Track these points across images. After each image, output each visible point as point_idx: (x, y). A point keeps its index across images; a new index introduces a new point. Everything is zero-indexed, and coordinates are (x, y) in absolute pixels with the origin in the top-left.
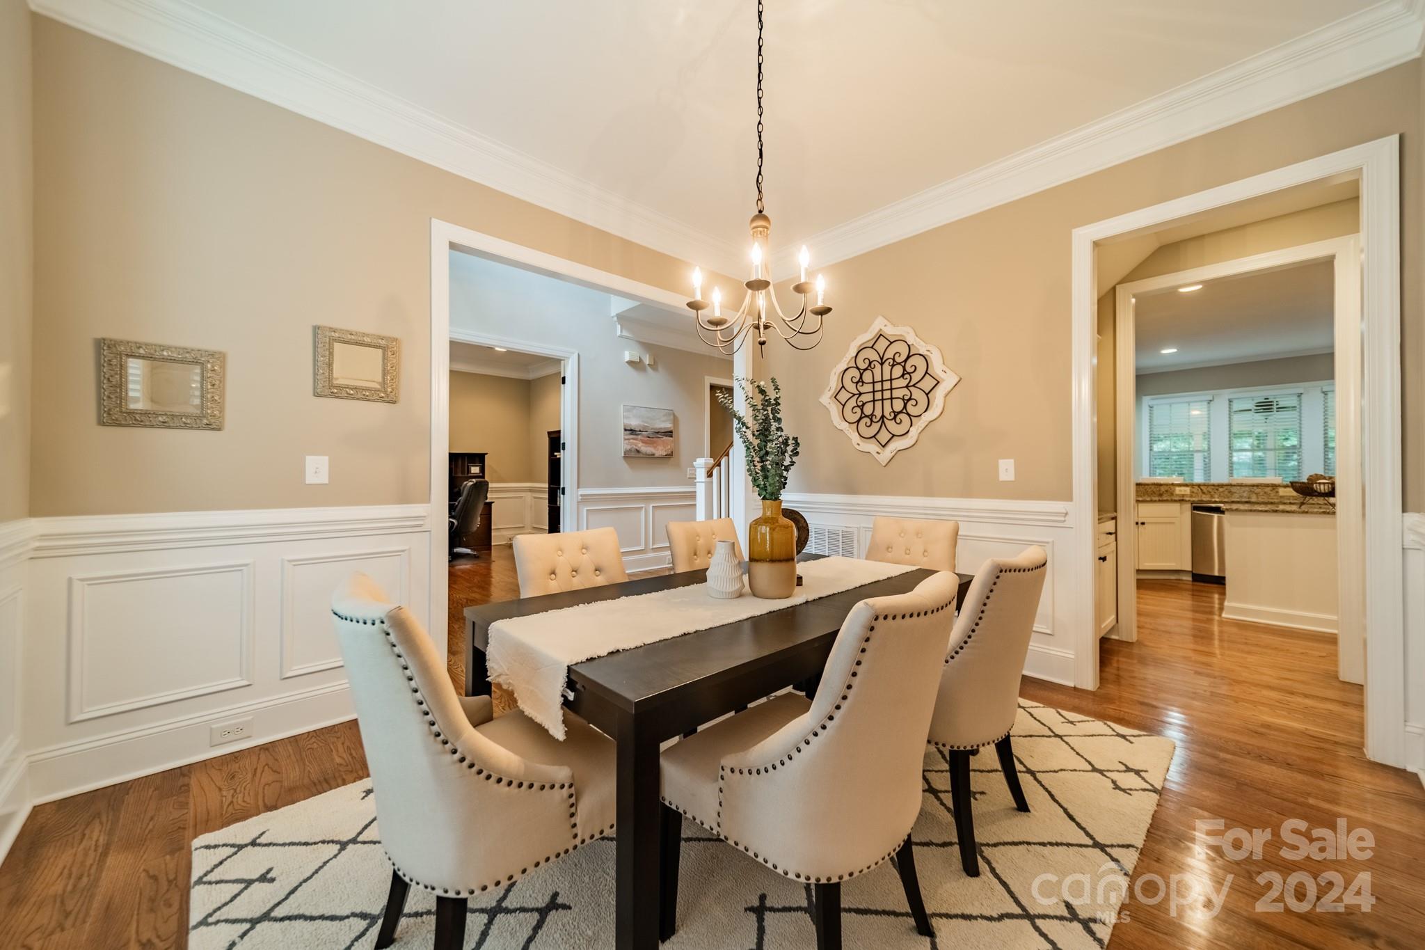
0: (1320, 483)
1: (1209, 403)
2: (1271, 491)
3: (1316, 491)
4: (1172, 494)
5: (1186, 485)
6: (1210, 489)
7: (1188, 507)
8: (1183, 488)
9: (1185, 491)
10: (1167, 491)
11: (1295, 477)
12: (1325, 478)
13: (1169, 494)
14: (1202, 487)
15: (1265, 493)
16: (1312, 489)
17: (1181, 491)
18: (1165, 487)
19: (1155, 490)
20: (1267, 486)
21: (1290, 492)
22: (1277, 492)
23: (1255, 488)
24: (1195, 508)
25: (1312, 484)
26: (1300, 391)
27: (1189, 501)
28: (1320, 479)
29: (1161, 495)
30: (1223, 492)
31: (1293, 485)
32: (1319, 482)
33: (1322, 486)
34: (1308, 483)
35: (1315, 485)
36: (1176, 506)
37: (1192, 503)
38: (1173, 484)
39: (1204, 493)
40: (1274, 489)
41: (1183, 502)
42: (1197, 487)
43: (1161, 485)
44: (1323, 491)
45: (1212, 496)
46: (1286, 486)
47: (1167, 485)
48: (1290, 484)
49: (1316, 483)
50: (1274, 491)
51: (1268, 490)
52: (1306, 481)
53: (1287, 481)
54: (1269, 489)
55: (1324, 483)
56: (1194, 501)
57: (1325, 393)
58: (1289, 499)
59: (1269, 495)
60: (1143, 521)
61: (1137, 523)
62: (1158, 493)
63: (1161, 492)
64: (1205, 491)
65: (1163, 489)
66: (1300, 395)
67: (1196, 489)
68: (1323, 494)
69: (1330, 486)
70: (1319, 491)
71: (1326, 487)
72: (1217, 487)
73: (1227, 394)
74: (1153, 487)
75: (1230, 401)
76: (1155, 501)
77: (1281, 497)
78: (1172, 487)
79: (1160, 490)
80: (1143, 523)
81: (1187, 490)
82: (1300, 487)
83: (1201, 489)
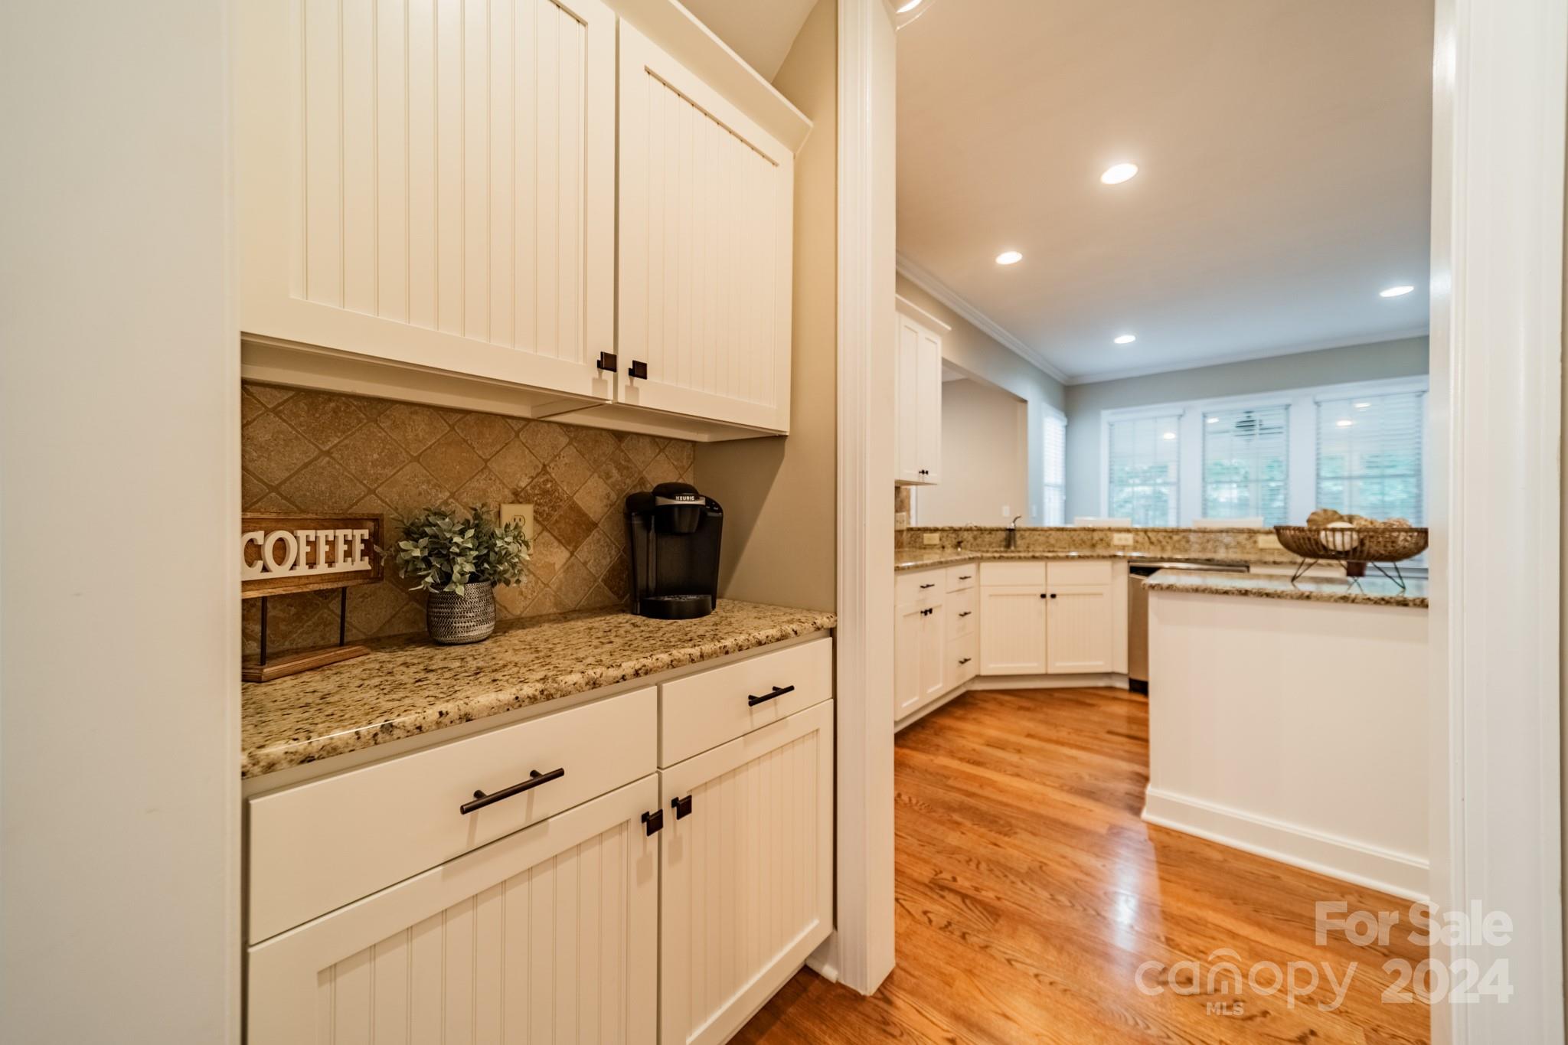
0: (1334, 530)
1: (1179, 419)
2: (1247, 539)
3: (1325, 548)
4: (1108, 545)
5: (1128, 531)
6: (1160, 536)
7: (1123, 567)
8: (1124, 535)
9: (1126, 540)
10: (1102, 540)
11: (1279, 518)
12: (1341, 518)
13: (1104, 544)
14: (1150, 534)
15: (1238, 543)
16: (1317, 542)
17: (1120, 539)
18: (1100, 533)
19: (1085, 538)
20: (1241, 531)
21: (1273, 542)
22: (1255, 542)
23: (1224, 535)
24: (1134, 570)
25: (1318, 531)
26: (1287, 401)
27: (1124, 557)
28: (1333, 521)
29: (1093, 546)
30: (1179, 541)
31: (1278, 531)
32: (1331, 526)
33: (1338, 536)
34: (1310, 530)
35: (1323, 534)
36: (1106, 565)
37: (1130, 560)
38: (1110, 529)
39: (1152, 543)
40: (1251, 537)
41: (1117, 559)
42: (1142, 534)
43: (1094, 530)
44: (1339, 548)
45: (1163, 549)
46: (1269, 533)
47: (1102, 530)
48: (1274, 531)
49: (1326, 529)
50: (1251, 541)
51: (1242, 538)
52: (1305, 525)
53: (1270, 526)
54: (1245, 536)
55: (1342, 530)
56: (1131, 557)
57: (1317, 404)
58: (1273, 554)
59: (1243, 547)
60: (1054, 592)
61: (1043, 596)
62: (1089, 543)
63: (1094, 542)
64: (1154, 539)
65: (1097, 536)
66: (1287, 407)
67: (1141, 537)
68: (1340, 553)
69: (1355, 536)
70: (1331, 546)
71: (1347, 538)
72: (1171, 534)
73: (1201, 405)
74: (1082, 534)
75: (1205, 416)
76: (1073, 558)
77: (1262, 550)
78: (1109, 533)
79: (1092, 538)
80: (1053, 596)
81: (1128, 539)
82: (1292, 536)
83: (1149, 538)
